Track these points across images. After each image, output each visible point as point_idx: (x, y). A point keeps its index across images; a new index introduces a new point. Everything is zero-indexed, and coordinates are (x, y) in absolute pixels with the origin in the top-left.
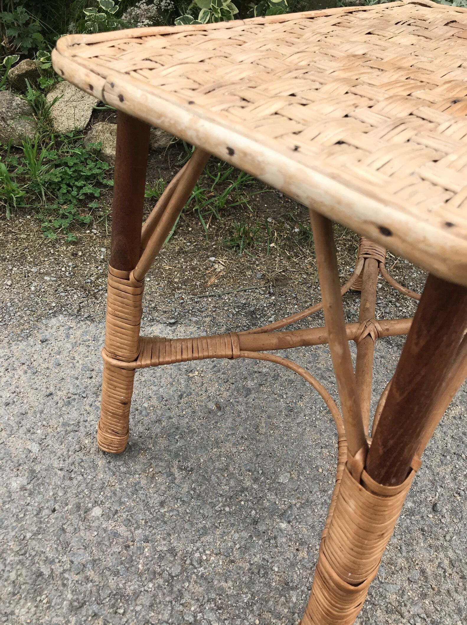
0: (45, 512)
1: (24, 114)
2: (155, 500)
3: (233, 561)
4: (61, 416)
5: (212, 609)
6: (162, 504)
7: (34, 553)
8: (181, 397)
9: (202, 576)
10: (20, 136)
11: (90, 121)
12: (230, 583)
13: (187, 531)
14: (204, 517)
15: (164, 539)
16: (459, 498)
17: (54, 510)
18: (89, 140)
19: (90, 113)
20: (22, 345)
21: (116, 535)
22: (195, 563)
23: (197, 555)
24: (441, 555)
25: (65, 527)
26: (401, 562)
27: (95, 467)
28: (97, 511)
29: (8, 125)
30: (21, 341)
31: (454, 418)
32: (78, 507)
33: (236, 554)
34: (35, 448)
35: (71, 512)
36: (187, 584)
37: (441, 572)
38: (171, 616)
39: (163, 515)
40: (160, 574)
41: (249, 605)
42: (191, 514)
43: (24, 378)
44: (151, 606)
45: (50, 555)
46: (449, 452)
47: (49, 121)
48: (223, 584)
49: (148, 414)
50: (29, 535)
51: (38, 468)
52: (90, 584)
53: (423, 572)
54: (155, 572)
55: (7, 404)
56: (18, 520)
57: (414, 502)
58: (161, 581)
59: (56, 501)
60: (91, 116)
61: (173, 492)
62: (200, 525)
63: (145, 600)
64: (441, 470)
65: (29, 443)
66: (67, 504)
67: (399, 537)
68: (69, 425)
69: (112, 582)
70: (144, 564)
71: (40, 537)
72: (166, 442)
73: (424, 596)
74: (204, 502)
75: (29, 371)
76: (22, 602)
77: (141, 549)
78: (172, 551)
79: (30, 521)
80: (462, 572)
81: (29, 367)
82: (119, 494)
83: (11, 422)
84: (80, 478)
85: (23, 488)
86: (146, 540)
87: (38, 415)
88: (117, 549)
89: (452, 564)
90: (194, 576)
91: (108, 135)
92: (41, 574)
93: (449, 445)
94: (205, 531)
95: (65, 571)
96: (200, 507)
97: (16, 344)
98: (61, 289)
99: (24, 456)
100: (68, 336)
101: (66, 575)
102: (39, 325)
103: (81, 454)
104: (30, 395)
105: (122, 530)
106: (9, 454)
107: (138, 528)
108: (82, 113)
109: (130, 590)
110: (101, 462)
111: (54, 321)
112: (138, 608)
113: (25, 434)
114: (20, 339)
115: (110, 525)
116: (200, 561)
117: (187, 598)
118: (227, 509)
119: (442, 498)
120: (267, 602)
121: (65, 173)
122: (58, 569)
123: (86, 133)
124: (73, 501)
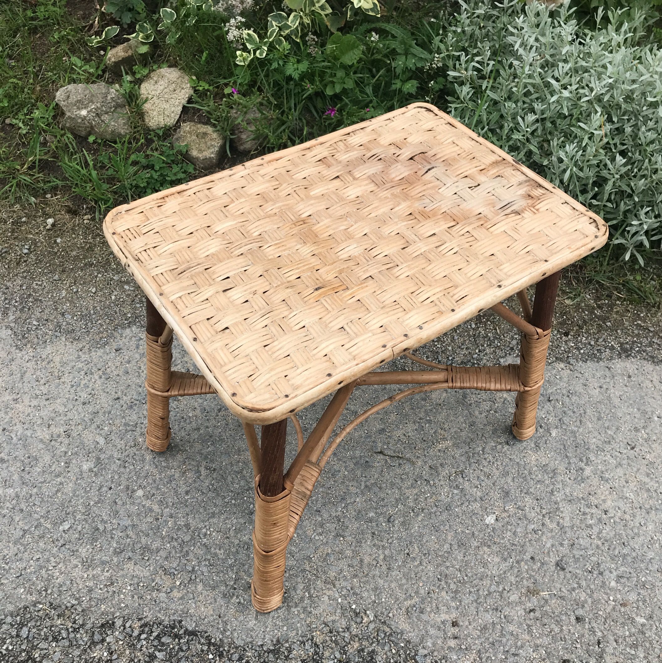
0: (104, 489)
1: (117, 106)
2: (182, 490)
3: (228, 538)
4: (123, 417)
5: (206, 565)
6: (187, 493)
7: (94, 515)
8: (219, 410)
9: (204, 544)
10: (113, 132)
11: (180, 117)
12: (222, 551)
13: (201, 513)
14: (216, 505)
15: (184, 517)
16: (412, 514)
17: (110, 488)
18: (177, 139)
19: (180, 108)
20: (100, 352)
21: (151, 510)
22: (201, 536)
23: (204, 530)
24: (380, 552)
25: (117, 500)
26: (349, 553)
27: (143, 460)
28: (140, 493)
29: (102, 121)
30: (99, 348)
31: (439, 451)
32: (127, 488)
33: (232, 533)
34: (102, 441)
35: (122, 491)
36: (192, 548)
37: (375, 563)
38: (178, 565)
39: (187, 501)
40: (176, 540)
41: (231, 566)
42: (206, 502)
43: (99, 382)
44: (167, 558)
45: (105, 518)
46: (421, 477)
47: (141, 115)
48: (217, 551)
49: (191, 422)
50: (92, 503)
51: (102, 456)
52: (129, 540)
53: (362, 561)
54: (173, 538)
55: (84, 404)
56: (86, 492)
57: (376, 513)
58: (176, 544)
59: (112, 482)
60: (182, 112)
61: (197, 485)
62: (211, 511)
63: (163, 554)
64: (408, 492)
65: (98, 436)
66: (120, 485)
67: (354, 536)
68: (129, 425)
69: (144, 540)
70: (167, 532)
71: (99, 505)
72: (200, 447)
73: (355, 576)
74: (218, 495)
75: (103, 377)
76: (84, 544)
77: (166, 522)
78: (187, 526)
79: (93, 493)
80: (390, 565)
81: (104, 373)
82: (157, 482)
83: (86, 419)
84: (132, 467)
85: (91, 470)
86: (171, 516)
87: (107, 415)
88: (149, 519)
89: (385, 559)
90: (199, 544)
91: (194, 137)
92: (98, 529)
93: (424, 472)
94: (213, 515)
95: (113, 529)
96: (213, 498)
97: (95, 351)
98: (137, 300)
99: (93, 447)
100: (137, 347)
101: (114, 532)
102: (116, 334)
103: (134, 449)
104: (102, 397)
105: (156, 507)
106: (82, 443)
107: (167, 507)
108: (173, 109)
109: (154, 547)
110: (148, 457)
111: (128, 331)
112: (158, 558)
113: (96, 429)
114: (99, 346)
115: (148, 503)
116: (205, 534)
117: (191, 556)
118: (233, 502)
119: (399, 513)
120: (244, 566)
121: (151, 177)
122: (109, 527)
123: (175, 130)
124: (124, 483)
